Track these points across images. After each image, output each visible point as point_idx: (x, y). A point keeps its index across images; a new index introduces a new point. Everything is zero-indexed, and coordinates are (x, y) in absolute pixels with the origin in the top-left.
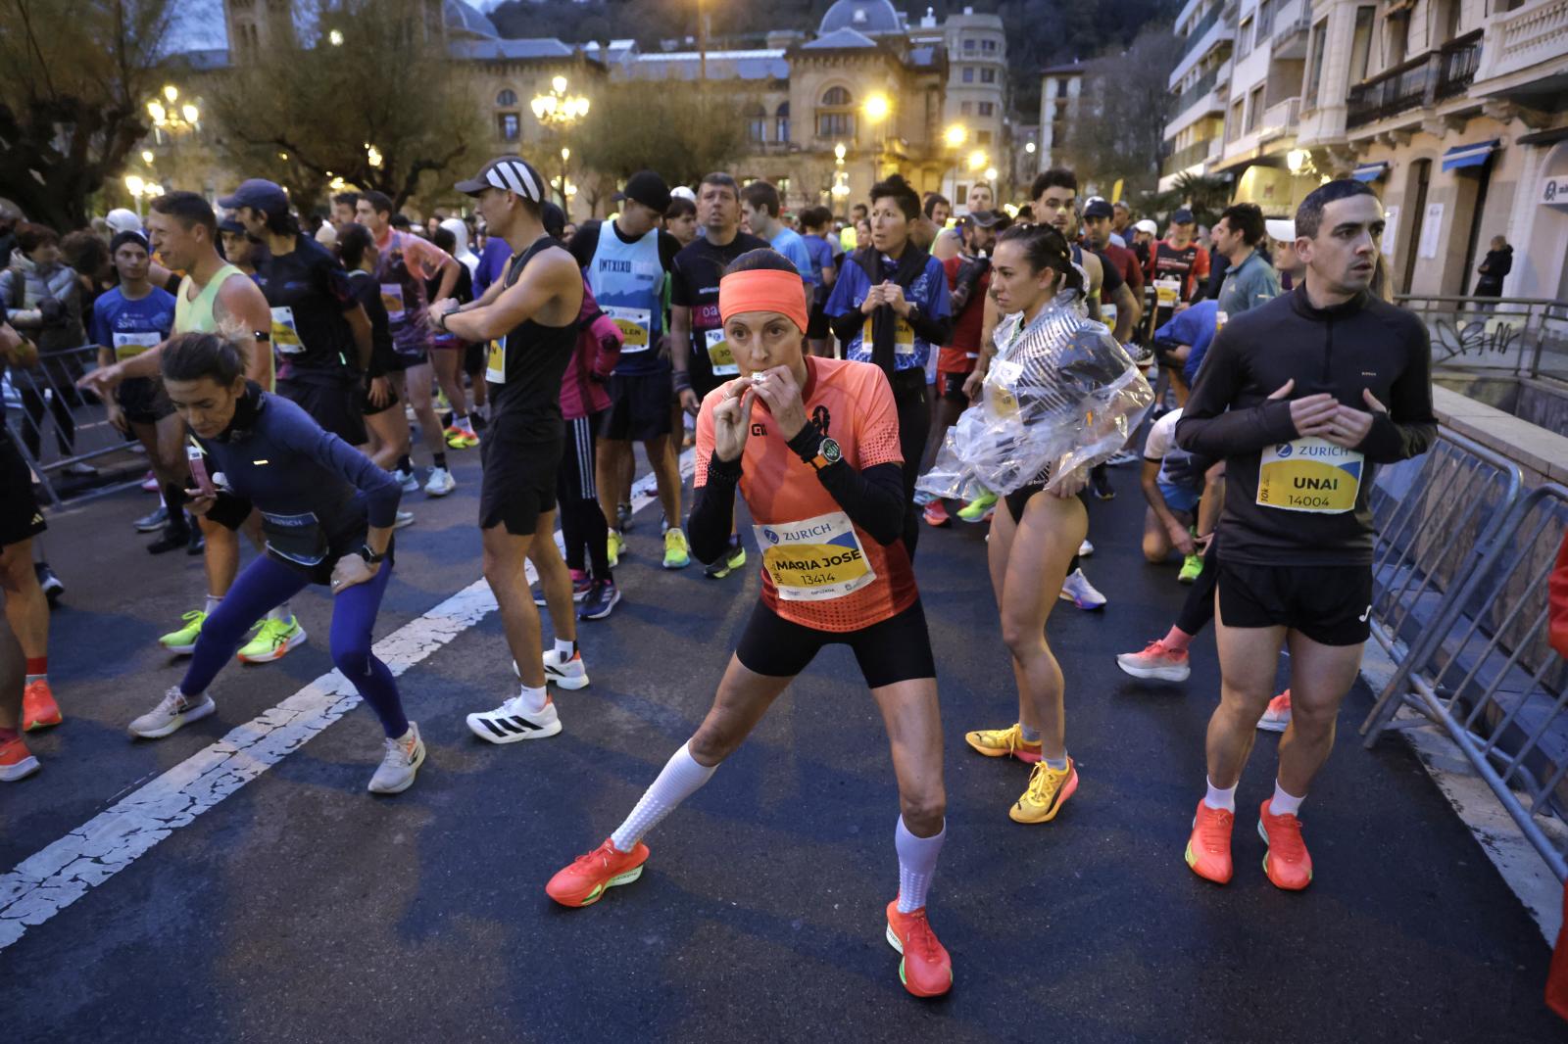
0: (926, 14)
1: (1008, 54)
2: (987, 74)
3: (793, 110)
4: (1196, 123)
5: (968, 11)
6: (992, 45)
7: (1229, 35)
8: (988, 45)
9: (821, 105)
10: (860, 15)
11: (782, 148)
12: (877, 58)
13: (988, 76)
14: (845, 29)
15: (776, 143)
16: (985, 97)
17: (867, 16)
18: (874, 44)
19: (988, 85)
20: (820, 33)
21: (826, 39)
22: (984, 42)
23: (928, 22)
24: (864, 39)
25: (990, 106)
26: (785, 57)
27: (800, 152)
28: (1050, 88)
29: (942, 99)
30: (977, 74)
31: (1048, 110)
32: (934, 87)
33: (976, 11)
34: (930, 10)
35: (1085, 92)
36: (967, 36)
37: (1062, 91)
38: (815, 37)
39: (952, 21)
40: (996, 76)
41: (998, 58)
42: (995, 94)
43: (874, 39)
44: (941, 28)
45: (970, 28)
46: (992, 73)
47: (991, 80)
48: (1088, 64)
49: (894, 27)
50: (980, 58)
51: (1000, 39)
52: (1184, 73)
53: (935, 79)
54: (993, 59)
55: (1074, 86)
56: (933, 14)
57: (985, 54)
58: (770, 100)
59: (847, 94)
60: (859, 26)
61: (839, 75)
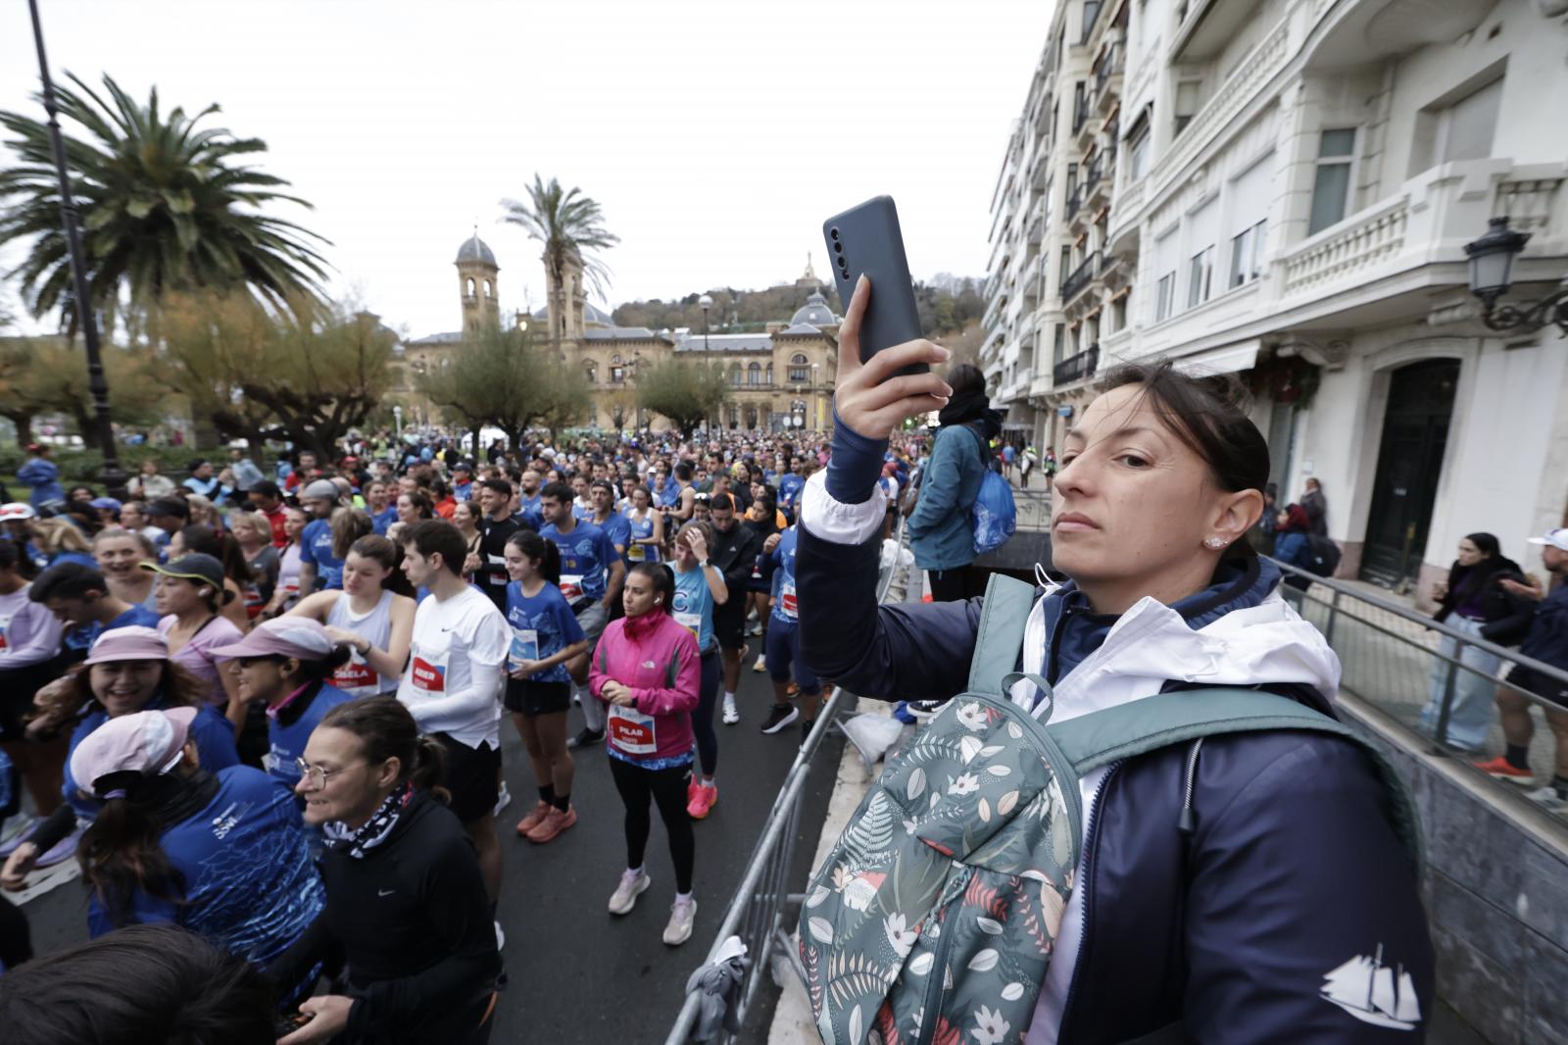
3: (775, 366)
9: (791, 364)
10: (813, 316)
11: (769, 387)
14: (805, 324)
15: (767, 384)
17: (817, 316)
18: (819, 331)
20: (790, 325)
21: (794, 329)
26: (771, 338)
27: (779, 390)
38: (788, 327)
43: (820, 329)
49: (830, 321)
58: (763, 361)
59: (805, 360)
60: (812, 322)
61: (801, 348)
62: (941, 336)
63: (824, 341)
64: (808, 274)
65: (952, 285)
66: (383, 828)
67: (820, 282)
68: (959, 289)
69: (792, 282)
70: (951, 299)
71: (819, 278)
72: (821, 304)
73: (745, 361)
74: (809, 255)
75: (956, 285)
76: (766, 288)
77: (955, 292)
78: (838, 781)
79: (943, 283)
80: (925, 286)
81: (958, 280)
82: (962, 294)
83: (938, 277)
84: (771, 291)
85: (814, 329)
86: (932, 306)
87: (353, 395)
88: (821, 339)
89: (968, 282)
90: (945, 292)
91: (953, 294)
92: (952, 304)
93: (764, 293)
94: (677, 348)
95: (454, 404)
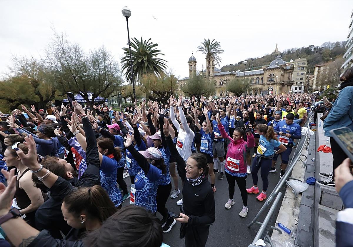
0: (291, 60)
1: (308, 64)
2: (303, 68)
3: (264, 78)
5: (299, 58)
8: (303, 63)
9: (269, 77)
10: (277, 62)
11: (262, 84)
14: (274, 65)
15: (261, 83)
18: (279, 67)
21: (271, 67)
23: (291, 61)
25: (303, 73)
26: (263, 70)
27: (265, 84)
28: (317, 69)
30: (300, 68)
31: (316, 73)
33: (301, 58)
34: (292, 59)
35: (324, 69)
37: (319, 69)
38: (269, 67)
39: (296, 60)
41: (306, 65)
42: (304, 71)
44: (294, 62)
45: (299, 61)
46: (304, 68)
47: (304, 69)
49: (283, 64)
50: (301, 66)
51: (306, 62)
52: (344, 65)
53: (291, 71)
54: (304, 66)
55: (322, 68)
57: (302, 65)
58: (260, 77)
59: (273, 75)
60: (277, 64)
61: (272, 72)
62: (324, 63)
63: (280, 70)
64: (276, 51)
65: (330, 46)
66: (200, 182)
68: (333, 47)
69: (270, 54)
70: (330, 51)
71: (279, 51)
72: (280, 59)
73: (255, 77)
74: (277, 45)
75: (332, 45)
76: (263, 57)
78: (285, 196)
80: (318, 48)
81: (333, 43)
83: (324, 44)
84: (264, 57)
85: (277, 66)
86: (321, 54)
87: (170, 91)
88: (279, 69)
89: (338, 43)
90: (327, 49)
91: (331, 48)
92: (330, 52)
93: (262, 58)
94: (236, 76)
95: (187, 92)
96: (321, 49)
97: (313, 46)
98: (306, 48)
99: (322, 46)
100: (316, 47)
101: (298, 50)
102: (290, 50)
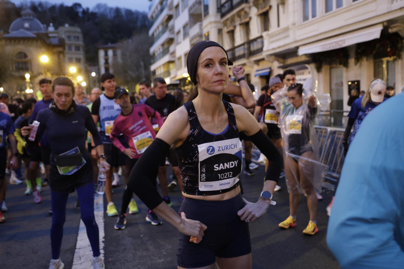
0: (50, 26)
1: (84, 41)
4: (164, 65)
5: (67, 25)
6: (78, 38)
7: (172, 36)
9: (15, 59)
10: (27, 25)
12: (37, 41)
13: (77, 48)
14: (22, 30)
16: (78, 56)
17: (30, 25)
18: (35, 36)
19: (78, 52)
20: (10, 31)
21: (13, 33)
22: (75, 37)
23: (51, 29)
24: (30, 34)
25: (80, 59)
28: (102, 53)
29: (64, 56)
30: (73, 48)
31: (102, 61)
32: (60, 53)
33: (70, 25)
34: (51, 24)
35: (115, 55)
36: (67, 34)
37: (106, 54)
38: (8, 33)
39: (61, 29)
40: (81, 49)
41: (80, 43)
42: (81, 55)
43: (35, 34)
44: (57, 31)
45: (68, 32)
46: (79, 48)
47: (79, 50)
48: (114, 45)
49: (42, 30)
50: (74, 42)
51: (81, 36)
52: (156, 48)
53: (61, 49)
54: (78, 43)
55: (110, 53)
56: (53, 26)
57: (76, 41)
59: (25, 56)
60: (27, 29)
61: (22, 47)
62: (111, 43)
65: (108, 11)
67: (13, 4)
68: (113, 15)
75: (110, 12)
77: (111, 16)
79: (102, 10)
80: (90, 12)
81: (112, 8)
82: (115, 17)
83: (99, 6)
86: (97, 24)
89: (118, 10)
91: (109, 17)
96: (94, 15)
97: (79, 5)
98: (67, 8)
99: (94, 8)
100: (85, 9)
101: (53, 8)
102: (37, 4)
